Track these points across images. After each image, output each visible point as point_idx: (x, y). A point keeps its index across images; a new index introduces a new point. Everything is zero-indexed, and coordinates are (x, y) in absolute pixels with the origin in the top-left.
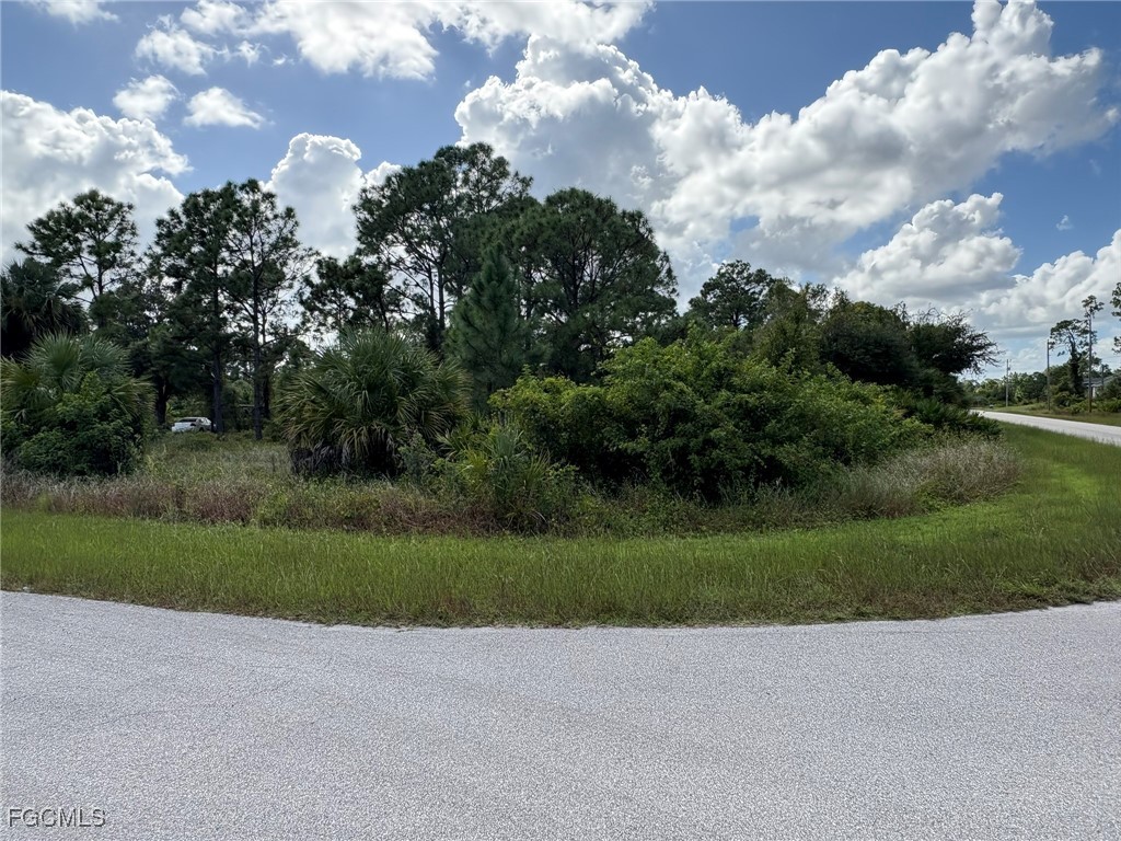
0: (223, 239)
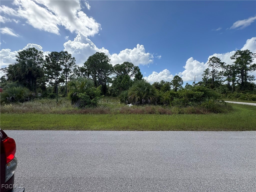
0: (60, 67)
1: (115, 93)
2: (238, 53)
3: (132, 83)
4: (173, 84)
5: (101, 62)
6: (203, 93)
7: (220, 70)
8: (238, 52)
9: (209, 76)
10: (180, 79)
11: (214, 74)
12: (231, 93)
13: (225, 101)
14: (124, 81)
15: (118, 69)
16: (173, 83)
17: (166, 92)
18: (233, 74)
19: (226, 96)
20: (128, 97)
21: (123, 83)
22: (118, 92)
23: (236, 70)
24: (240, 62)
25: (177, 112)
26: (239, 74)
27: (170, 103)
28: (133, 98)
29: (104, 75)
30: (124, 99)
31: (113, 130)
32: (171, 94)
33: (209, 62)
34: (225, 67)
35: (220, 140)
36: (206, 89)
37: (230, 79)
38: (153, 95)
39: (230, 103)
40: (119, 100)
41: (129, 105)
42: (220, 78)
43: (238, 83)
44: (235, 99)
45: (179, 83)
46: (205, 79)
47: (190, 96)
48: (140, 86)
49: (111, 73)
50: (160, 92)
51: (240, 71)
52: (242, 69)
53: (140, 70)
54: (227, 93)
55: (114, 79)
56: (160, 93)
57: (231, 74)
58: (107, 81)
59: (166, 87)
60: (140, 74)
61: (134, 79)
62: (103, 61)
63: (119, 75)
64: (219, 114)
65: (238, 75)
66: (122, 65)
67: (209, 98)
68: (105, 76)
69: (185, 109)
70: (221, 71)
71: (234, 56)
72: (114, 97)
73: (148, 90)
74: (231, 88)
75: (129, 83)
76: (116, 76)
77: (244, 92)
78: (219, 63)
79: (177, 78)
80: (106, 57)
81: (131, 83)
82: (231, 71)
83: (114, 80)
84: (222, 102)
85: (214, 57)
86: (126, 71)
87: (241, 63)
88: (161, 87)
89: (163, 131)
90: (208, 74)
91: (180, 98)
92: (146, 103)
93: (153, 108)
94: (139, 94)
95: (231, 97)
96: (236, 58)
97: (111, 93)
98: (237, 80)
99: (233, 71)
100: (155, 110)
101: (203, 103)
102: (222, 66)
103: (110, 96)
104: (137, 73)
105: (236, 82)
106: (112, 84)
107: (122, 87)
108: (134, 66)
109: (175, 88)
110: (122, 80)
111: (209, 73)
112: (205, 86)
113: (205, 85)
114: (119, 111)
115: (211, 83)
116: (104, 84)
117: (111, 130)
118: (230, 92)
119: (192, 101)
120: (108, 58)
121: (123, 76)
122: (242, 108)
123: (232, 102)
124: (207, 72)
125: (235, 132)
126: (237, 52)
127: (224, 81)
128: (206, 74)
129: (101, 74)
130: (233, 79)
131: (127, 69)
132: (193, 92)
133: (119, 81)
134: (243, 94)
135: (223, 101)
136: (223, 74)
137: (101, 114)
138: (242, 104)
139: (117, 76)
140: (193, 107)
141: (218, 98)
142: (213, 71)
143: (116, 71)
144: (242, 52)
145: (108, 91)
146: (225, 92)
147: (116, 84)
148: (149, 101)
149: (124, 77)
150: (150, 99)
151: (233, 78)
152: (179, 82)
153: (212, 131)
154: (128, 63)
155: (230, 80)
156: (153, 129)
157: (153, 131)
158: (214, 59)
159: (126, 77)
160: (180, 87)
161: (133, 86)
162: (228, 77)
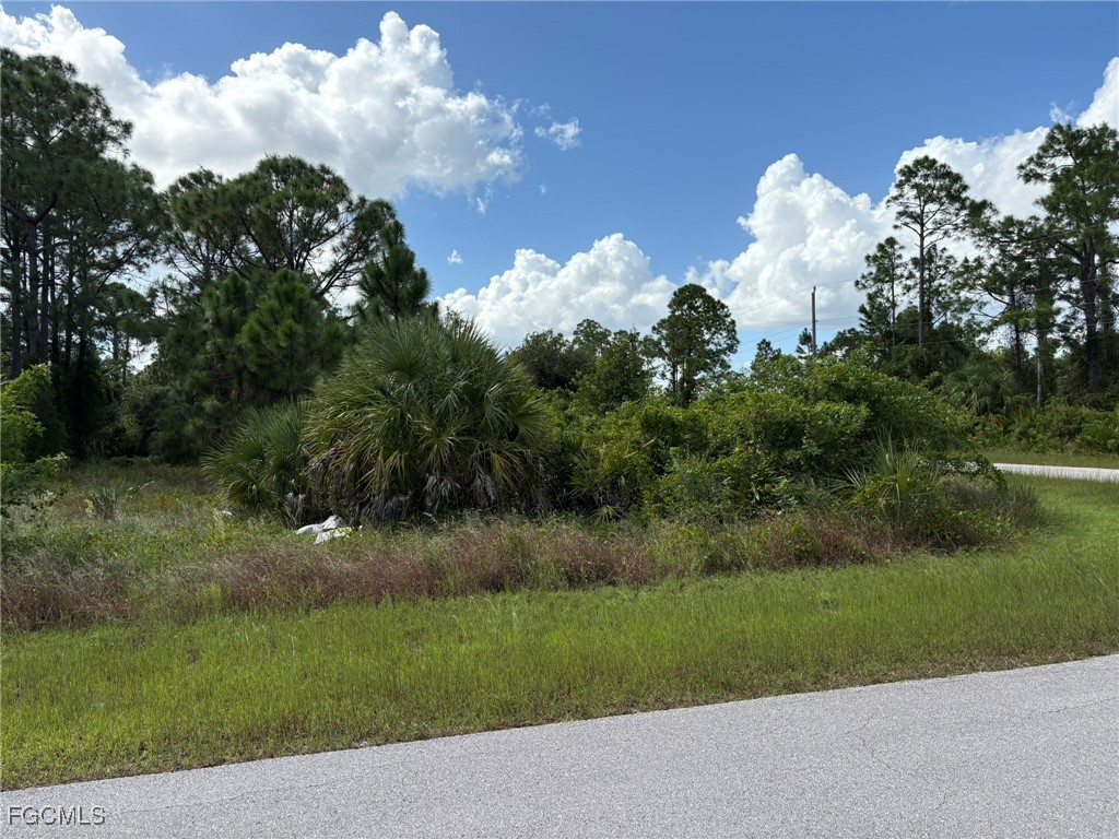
1: (189, 428)
2: (1060, 143)
3: (335, 337)
4: (667, 350)
5: (42, 141)
6: (864, 410)
7: (963, 248)
8: (1060, 136)
9: (898, 289)
10: (715, 313)
11: (932, 279)
12: (1034, 411)
13: (995, 465)
14: (267, 319)
15: (206, 217)
16: (670, 339)
17: (612, 409)
18: (1040, 277)
19: (1005, 428)
20: (306, 460)
21: (255, 339)
22: (217, 421)
23: (1052, 255)
24: (1073, 202)
25: (695, 559)
26: (1069, 279)
27: (646, 494)
28: (349, 467)
29: (69, 262)
30: (268, 481)
31: (145, 772)
32: (652, 425)
33: (894, 192)
34: (993, 230)
35: (963, 734)
36: (882, 380)
37: (1021, 316)
38: (513, 434)
39: (1029, 478)
40: (222, 495)
41: (315, 527)
42: (965, 305)
43: (1068, 340)
44: (1055, 447)
45: (708, 342)
46: (876, 312)
47: (782, 435)
48: (408, 368)
49: (143, 252)
50: (572, 410)
51: (1075, 260)
52: (1084, 245)
53: (407, 230)
54: (1008, 411)
55: (174, 302)
56: (570, 418)
57: (1029, 281)
58: (101, 323)
59: (612, 376)
60: (402, 262)
61: (358, 307)
62: (55, 134)
63: (223, 274)
64: (960, 551)
65: (1064, 289)
66: (242, 179)
67: (900, 449)
68: (84, 278)
69: (747, 536)
70: (971, 259)
71: (1038, 160)
72: (179, 470)
73: (473, 397)
74: (1033, 374)
75: (310, 338)
76: (194, 281)
77: (1101, 397)
78: (957, 205)
79: (691, 307)
80: (82, 99)
81: (329, 344)
82: (1029, 260)
83: (170, 313)
84: (977, 472)
85: (926, 158)
86: (279, 233)
87: (1078, 210)
88: (579, 373)
89: (586, 716)
90: (892, 281)
91: (714, 455)
92: (461, 501)
93: (518, 543)
94: (399, 434)
95: (1034, 438)
96: (1047, 173)
97: (147, 434)
98: (1059, 319)
99: (1037, 263)
100: (531, 558)
101: (863, 484)
102: (974, 227)
103: (136, 459)
104: (379, 259)
105: (1055, 335)
106: (153, 347)
107: (245, 376)
108: (355, 197)
109: (683, 380)
110: (245, 313)
111: (898, 272)
112: (879, 362)
113: (876, 359)
114: (215, 589)
115: (912, 341)
116: (74, 352)
117: (128, 774)
118: (1027, 405)
119: (794, 469)
120: (107, 113)
121: (256, 277)
122: (1096, 503)
123: (1037, 469)
124: (884, 261)
125: (1049, 667)
126: (1051, 138)
127: (989, 330)
128: (882, 281)
129: (34, 255)
130: (1039, 314)
131: (290, 218)
132: (797, 407)
133: (218, 322)
134: (1098, 413)
135: (984, 464)
136: (980, 277)
137: (34, 628)
138: (1094, 477)
139: (201, 281)
140: (801, 518)
141: (957, 447)
142: (925, 260)
143: (188, 235)
144: (1079, 134)
145: (112, 418)
146: (1001, 405)
147: (195, 352)
148: (483, 482)
149: (260, 285)
150: (488, 465)
151: (1039, 305)
152: (707, 337)
153: (919, 677)
154: (301, 164)
155: (1021, 321)
156: (509, 716)
157: (509, 727)
158: (926, 177)
159: (285, 286)
160: (718, 369)
161: (346, 364)
162: (1012, 296)
